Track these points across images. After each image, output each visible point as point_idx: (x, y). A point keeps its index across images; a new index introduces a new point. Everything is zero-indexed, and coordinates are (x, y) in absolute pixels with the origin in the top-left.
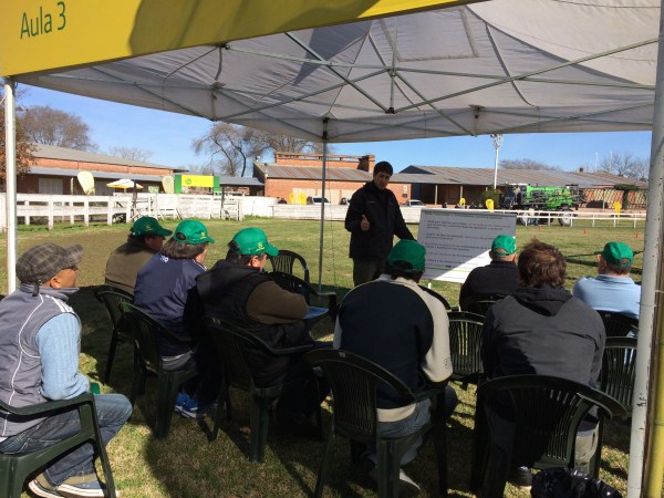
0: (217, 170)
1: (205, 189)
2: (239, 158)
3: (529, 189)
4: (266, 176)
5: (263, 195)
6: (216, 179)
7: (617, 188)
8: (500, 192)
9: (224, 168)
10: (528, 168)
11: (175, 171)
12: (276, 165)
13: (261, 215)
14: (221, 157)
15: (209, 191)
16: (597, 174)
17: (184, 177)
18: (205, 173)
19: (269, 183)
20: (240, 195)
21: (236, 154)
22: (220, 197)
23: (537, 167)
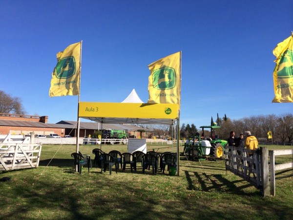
3: (112, 131)
7: (138, 131)
8: (101, 132)
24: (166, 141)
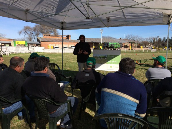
0: (26, 40)
1: (23, 45)
2: (32, 36)
3: (110, 43)
4: (41, 41)
5: (40, 46)
6: (26, 42)
7: (130, 43)
8: (103, 44)
9: (28, 39)
10: (109, 38)
11: (13, 40)
12: (43, 38)
13: (40, 52)
14: (27, 36)
15: (24, 45)
16: (125, 40)
17: (16, 42)
18: (22, 40)
19: (42, 43)
20: (34, 46)
21: (31, 35)
22: (28, 47)
23: (111, 38)
24: (150, 49)
